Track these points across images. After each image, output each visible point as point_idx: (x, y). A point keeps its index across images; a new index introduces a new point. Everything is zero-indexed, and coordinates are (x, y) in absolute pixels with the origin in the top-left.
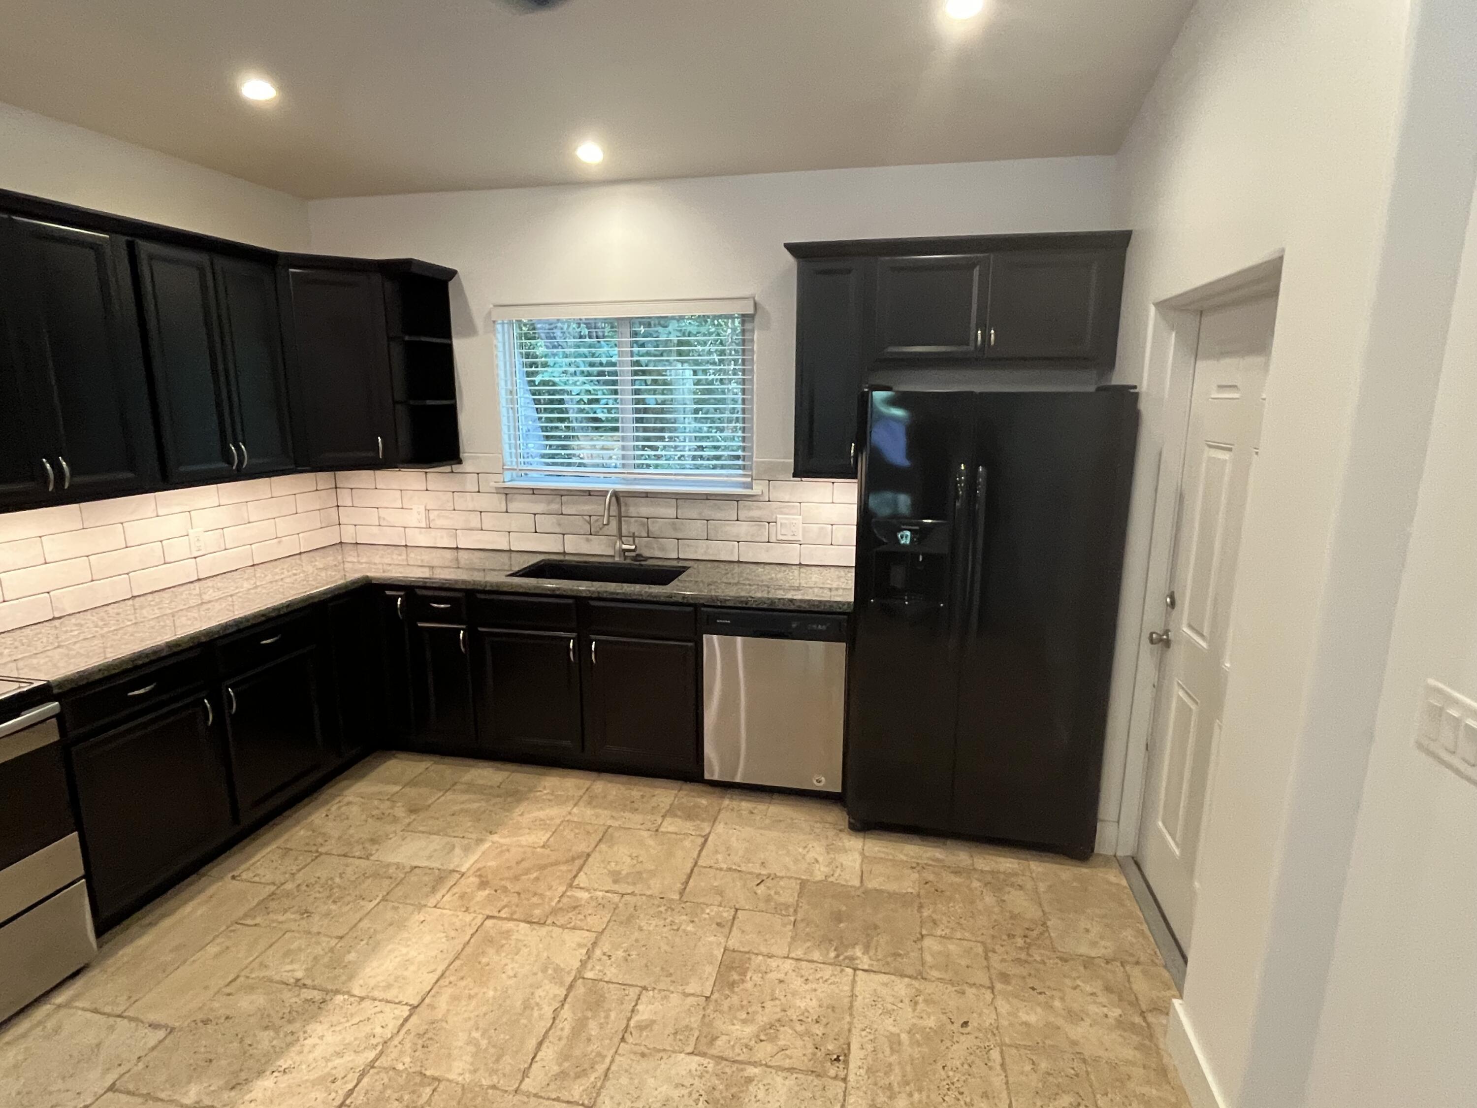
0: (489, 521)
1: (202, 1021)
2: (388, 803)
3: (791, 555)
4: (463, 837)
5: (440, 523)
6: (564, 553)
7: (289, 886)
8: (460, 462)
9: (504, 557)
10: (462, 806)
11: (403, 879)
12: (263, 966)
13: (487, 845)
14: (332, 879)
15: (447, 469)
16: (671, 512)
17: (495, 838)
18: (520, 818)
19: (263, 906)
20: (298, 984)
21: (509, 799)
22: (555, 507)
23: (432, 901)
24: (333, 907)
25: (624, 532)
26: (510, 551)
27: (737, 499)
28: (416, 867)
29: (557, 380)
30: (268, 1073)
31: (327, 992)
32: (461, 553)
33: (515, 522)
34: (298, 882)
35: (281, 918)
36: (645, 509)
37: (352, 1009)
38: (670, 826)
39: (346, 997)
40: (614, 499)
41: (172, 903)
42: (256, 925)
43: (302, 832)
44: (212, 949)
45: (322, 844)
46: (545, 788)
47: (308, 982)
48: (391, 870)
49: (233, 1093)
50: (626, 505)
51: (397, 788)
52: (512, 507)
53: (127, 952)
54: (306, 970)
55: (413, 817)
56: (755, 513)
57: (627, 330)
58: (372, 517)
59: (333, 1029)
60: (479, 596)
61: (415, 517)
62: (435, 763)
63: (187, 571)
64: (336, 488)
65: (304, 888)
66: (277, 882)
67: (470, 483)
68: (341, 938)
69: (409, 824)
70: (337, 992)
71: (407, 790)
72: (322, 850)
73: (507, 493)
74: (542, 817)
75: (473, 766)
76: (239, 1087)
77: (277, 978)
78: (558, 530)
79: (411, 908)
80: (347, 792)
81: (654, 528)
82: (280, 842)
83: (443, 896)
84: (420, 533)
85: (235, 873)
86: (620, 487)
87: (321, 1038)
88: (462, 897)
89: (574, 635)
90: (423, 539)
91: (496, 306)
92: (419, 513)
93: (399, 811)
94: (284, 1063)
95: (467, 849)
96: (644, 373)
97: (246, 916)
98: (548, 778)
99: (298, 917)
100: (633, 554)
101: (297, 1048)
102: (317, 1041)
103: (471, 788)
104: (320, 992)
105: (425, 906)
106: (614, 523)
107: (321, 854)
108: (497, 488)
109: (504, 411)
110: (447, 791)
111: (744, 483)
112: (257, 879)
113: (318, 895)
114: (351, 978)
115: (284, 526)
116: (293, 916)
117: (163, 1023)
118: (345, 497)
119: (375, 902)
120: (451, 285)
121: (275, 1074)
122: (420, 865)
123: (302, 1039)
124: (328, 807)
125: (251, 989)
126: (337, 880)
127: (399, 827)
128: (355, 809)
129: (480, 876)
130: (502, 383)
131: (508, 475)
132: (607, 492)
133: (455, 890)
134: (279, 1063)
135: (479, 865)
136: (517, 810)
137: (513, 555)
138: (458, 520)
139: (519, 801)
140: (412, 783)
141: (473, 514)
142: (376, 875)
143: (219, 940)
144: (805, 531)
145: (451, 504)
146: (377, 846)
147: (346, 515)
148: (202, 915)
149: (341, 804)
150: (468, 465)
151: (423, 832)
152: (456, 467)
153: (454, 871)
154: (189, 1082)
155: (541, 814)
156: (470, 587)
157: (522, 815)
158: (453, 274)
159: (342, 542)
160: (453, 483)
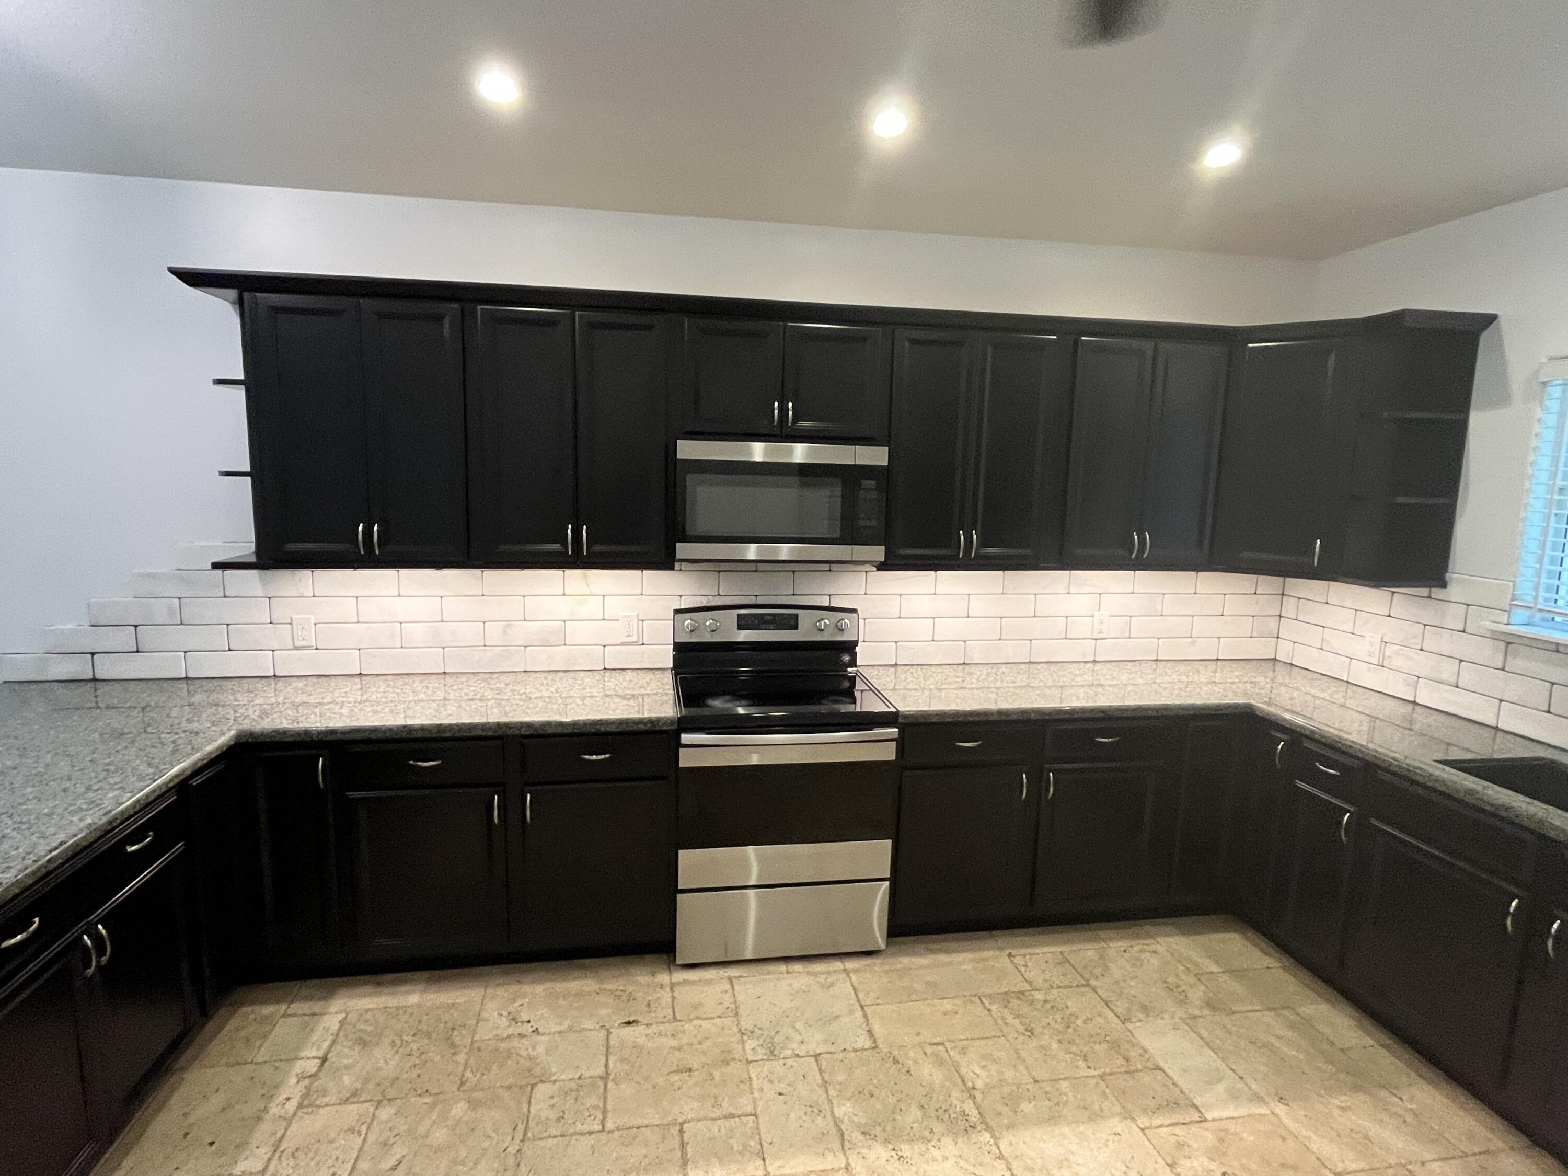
0: (1468, 676)
1: (894, 1058)
2: (1192, 980)
4: (1241, 1078)
5: (1398, 662)
7: (1039, 996)
8: (1443, 585)
9: (1485, 734)
10: (1273, 1040)
11: (1137, 1071)
12: (964, 1051)
13: (1263, 1110)
14: (1077, 1017)
15: (1424, 591)
17: (1280, 1109)
18: (1336, 1112)
19: (1005, 998)
20: (971, 1092)
21: (1342, 1076)
23: (1143, 1121)
24: (1055, 1046)
26: (1496, 728)
28: (1161, 1069)
30: (891, 1146)
31: (983, 1122)
32: (1418, 709)
33: (1513, 688)
34: (1048, 998)
35: (1010, 1020)
37: (987, 1159)
39: (992, 1141)
41: (953, 945)
42: (989, 1010)
43: (1090, 953)
44: (948, 1005)
45: (1097, 977)
46: (1412, 1099)
47: (979, 1097)
48: (1133, 1053)
49: (861, 1137)
51: (1214, 968)
52: (1516, 664)
53: (905, 961)
54: (987, 1084)
55: (1206, 1012)
58: (1315, 636)
59: (959, 1160)
61: (1366, 648)
62: (1284, 968)
63: (1087, 650)
64: (1283, 594)
65: (1048, 1006)
66: (1034, 984)
67: (1454, 616)
68: (1036, 1081)
69: (1195, 1017)
70: (988, 1128)
71: (1225, 977)
72: (1093, 982)
73: (1509, 642)
74: (1372, 1134)
75: (1328, 1001)
76: (868, 1137)
77: (963, 1071)
79: (1117, 1109)
80: (1161, 940)
82: (1065, 948)
83: (1161, 1126)
84: (1369, 670)
85: (1014, 952)
87: (946, 1158)
88: (1180, 1145)
89: (1523, 893)
90: (1368, 678)
91: (1550, 359)
92: (1372, 644)
93: (1197, 994)
94: (906, 1150)
95: (1234, 1096)
97: (990, 996)
98: (1428, 1088)
99: (1022, 1029)
101: (923, 1147)
102: (939, 1158)
103: (1304, 1026)
104: (978, 1116)
105: (1133, 1119)
107: (1088, 985)
108: (1493, 632)
110: (1269, 1009)
112: (1023, 969)
113: (1052, 1023)
114: (1011, 1127)
115: (1203, 626)
116: (1018, 1026)
117: (876, 1036)
118: (1290, 607)
119: (1092, 1072)
120: (1484, 337)
121: (894, 1153)
122: (1167, 1071)
123: (933, 1143)
124: (1133, 943)
125: (940, 1063)
126: (1079, 1022)
127: (1180, 1013)
128: (1155, 961)
129: (1222, 1140)
131: (1517, 615)
133: (1177, 1130)
134: (902, 1147)
135: (1231, 1126)
136: (1343, 1098)
137: (1500, 734)
138: (1421, 664)
139: (1356, 1089)
140: (1238, 974)
141: (1446, 661)
142: (1115, 1046)
143: (956, 1001)
145: (1419, 641)
146: (1141, 1016)
147: (1288, 629)
148: (965, 970)
149: (1147, 948)
150: (1454, 591)
151: (1202, 1038)
152: (1437, 592)
153: (1197, 1108)
154: (849, 1099)
155: (1374, 1130)
156: (1368, 758)
157: (1344, 1109)
158: (1489, 320)
159: (1275, 659)
160: (1427, 613)
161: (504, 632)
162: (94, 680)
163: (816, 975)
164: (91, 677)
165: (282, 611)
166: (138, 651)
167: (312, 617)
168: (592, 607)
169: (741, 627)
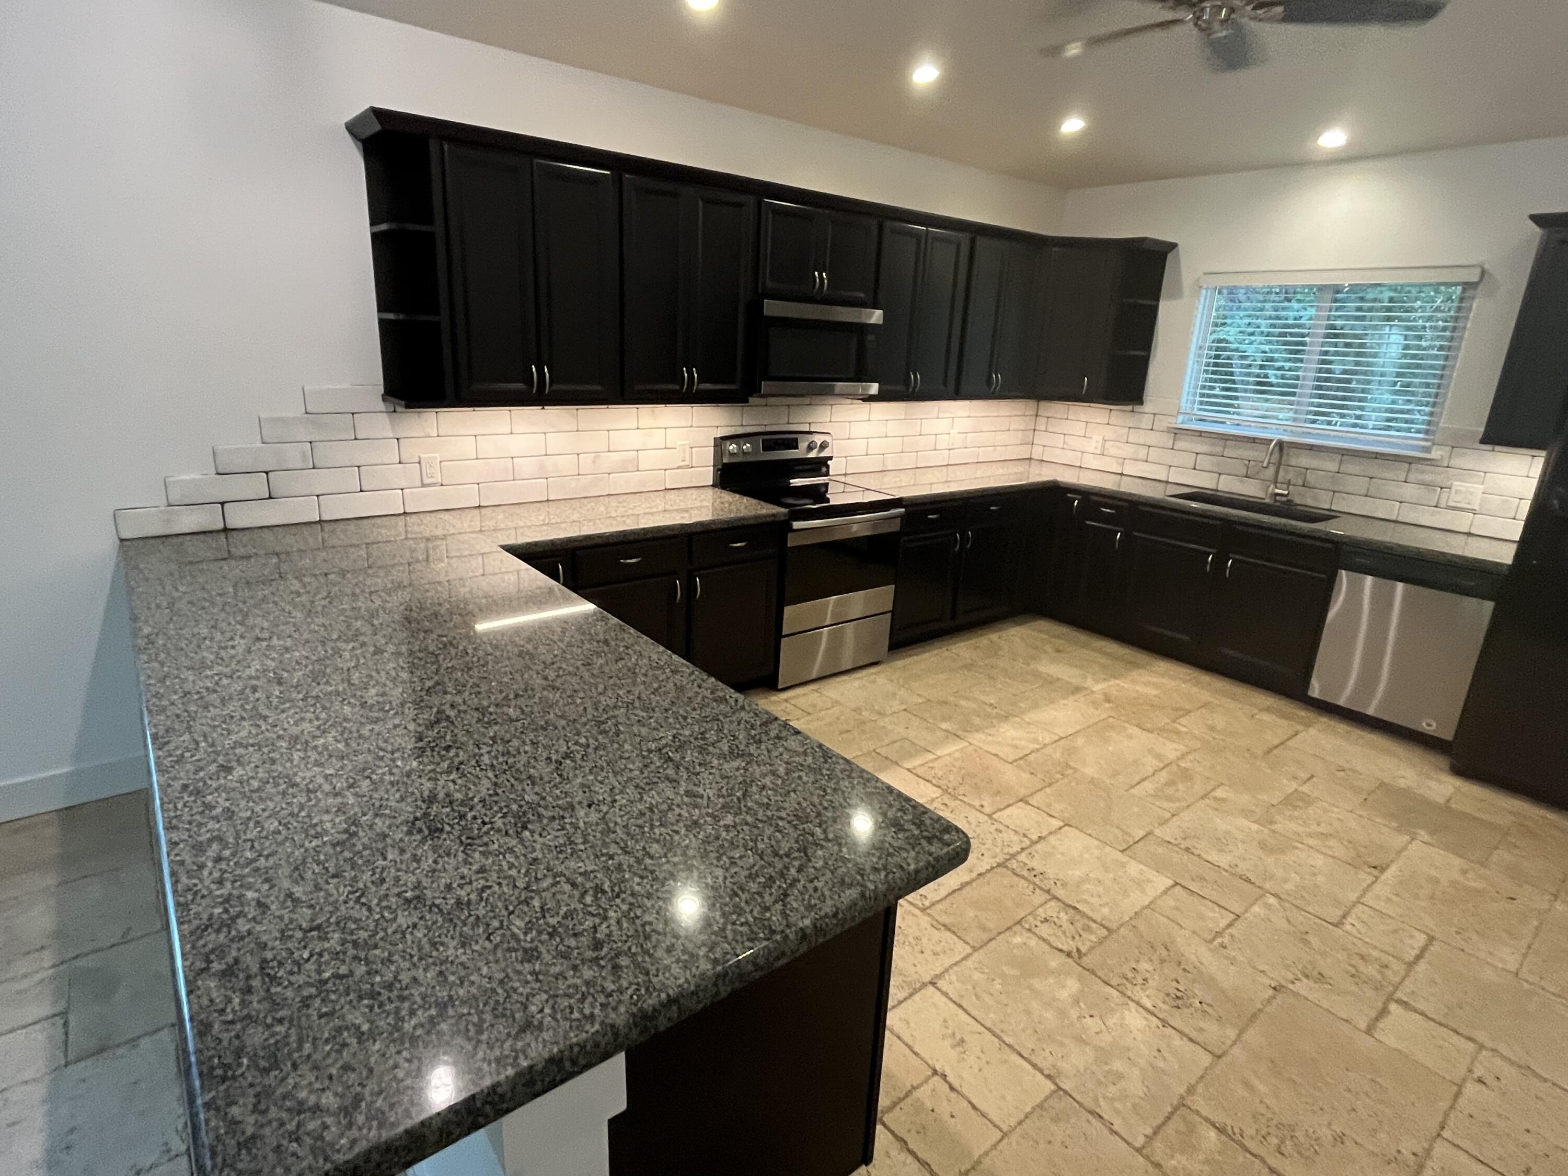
0: (1154, 454)
2: (1040, 643)
3: (1462, 522)
5: (1113, 451)
6: (1217, 490)
7: (980, 663)
8: (1141, 403)
9: (1161, 487)
10: (1093, 658)
11: (1052, 682)
14: (1006, 668)
15: (1129, 408)
16: (1333, 466)
17: (1118, 681)
18: (1138, 677)
22: (1219, 449)
25: (1280, 478)
26: (1168, 482)
27: (1410, 460)
28: (1060, 679)
29: (1231, 339)
32: (1124, 478)
33: (1177, 458)
34: (986, 663)
36: (1305, 460)
38: (1266, 717)
40: (1277, 448)
48: (1043, 676)
50: (1288, 455)
51: (1046, 636)
52: (1180, 445)
55: (1058, 654)
56: (1428, 478)
57: (1330, 296)
58: (1059, 440)
60: (1141, 508)
61: (1093, 445)
64: (1037, 417)
66: (972, 659)
67: (1146, 421)
69: (1055, 657)
71: (1053, 639)
72: (998, 652)
73: (1177, 433)
78: (1215, 469)
81: (1311, 478)
82: (972, 642)
83: (1080, 698)
84: (1094, 458)
85: (949, 649)
86: (1286, 438)
88: (1093, 702)
89: (1215, 551)
90: (1095, 463)
91: (1205, 274)
92: (1096, 442)
93: (1048, 648)
95: (1099, 679)
96: (1336, 336)
100: (1284, 499)
106: (1272, 469)
108: (1168, 428)
109: (1190, 363)
110: (1082, 647)
111: (1423, 447)
112: (961, 654)
115: (1002, 438)
118: (1041, 424)
120: (1170, 256)
127: (1048, 656)
129: (1106, 696)
130: (1195, 340)
131: (1181, 418)
132: (1271, 441)
133: (1088, 697)
137: (1169, 485)
138: (1128, 451)
141: (1141, 448)
144: (1483, 501)
145: (1126, 437)
147: (1040, 439)
150: (1148, 407)
152: (1137, 408)
153: (1087, 688)
156: (1135, 499)
158: (1174, 246)
159: (1030, 459)
160: (1130, 420)
161: (594, 462)
162: (226, 530)
163: (862, 678)
164: (220, 526)
165: (410, 451)
166: (270, 498)
167: (437, 455)
168: (658, 438)
169: (765, 449)
